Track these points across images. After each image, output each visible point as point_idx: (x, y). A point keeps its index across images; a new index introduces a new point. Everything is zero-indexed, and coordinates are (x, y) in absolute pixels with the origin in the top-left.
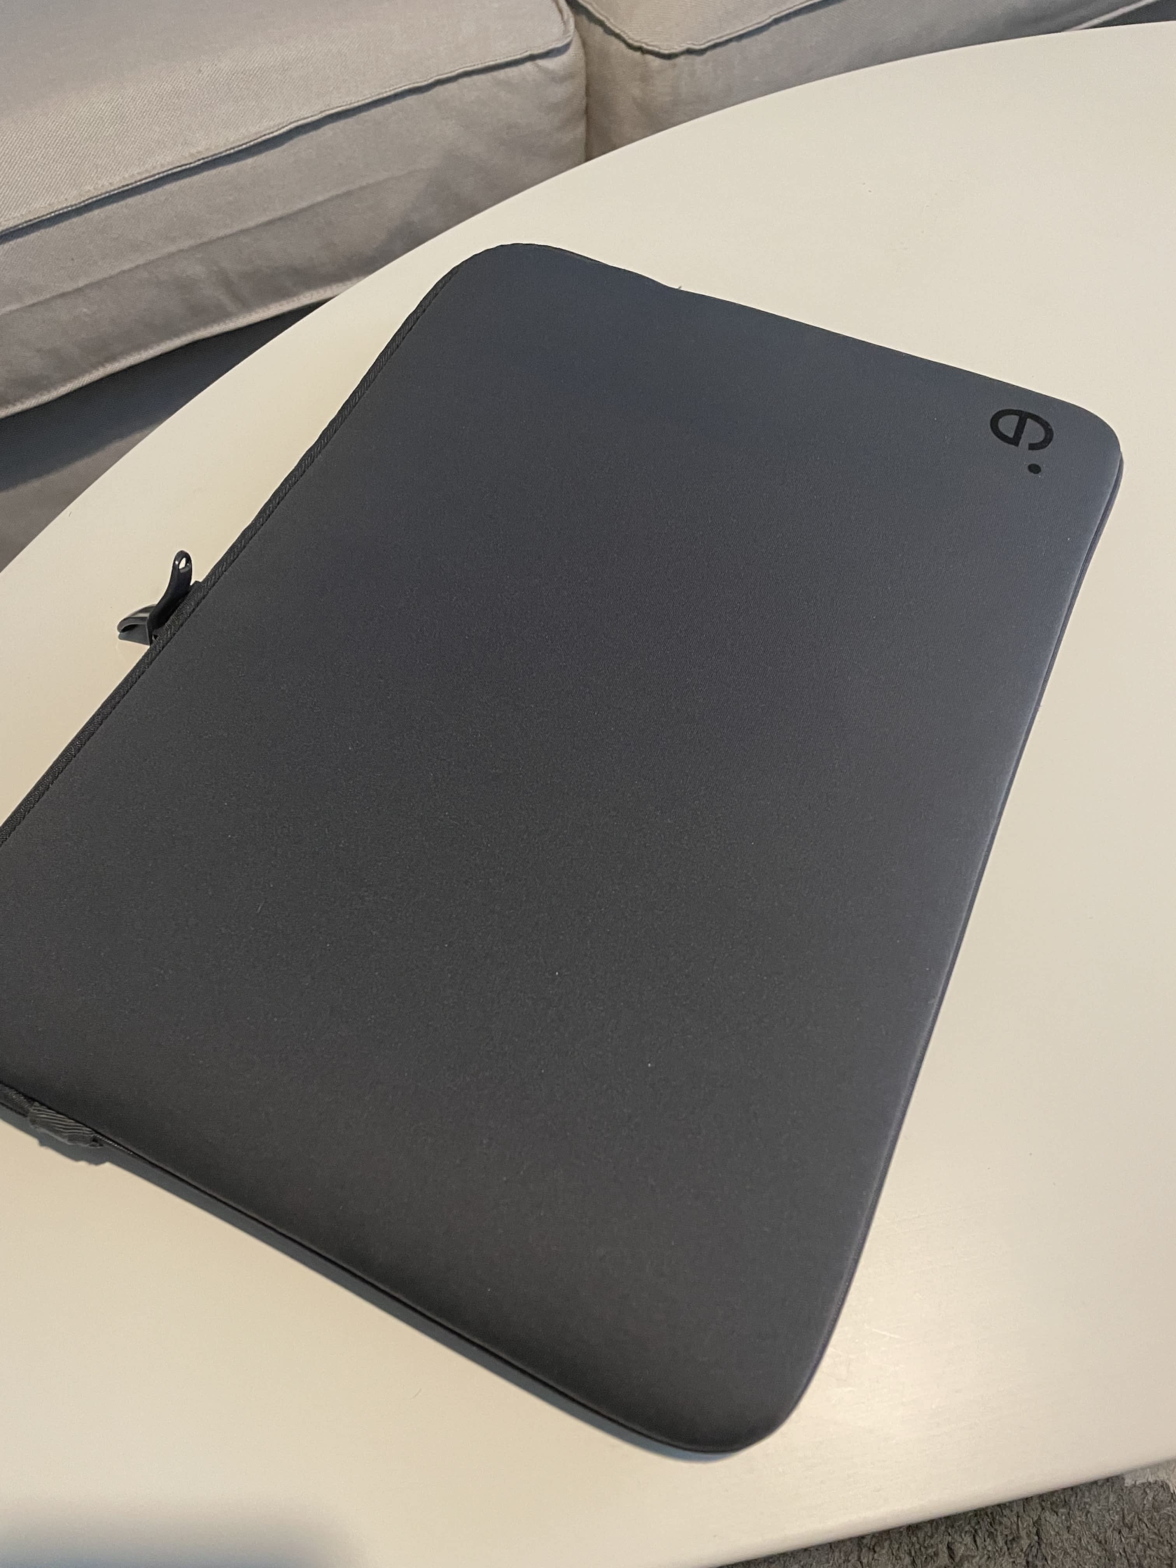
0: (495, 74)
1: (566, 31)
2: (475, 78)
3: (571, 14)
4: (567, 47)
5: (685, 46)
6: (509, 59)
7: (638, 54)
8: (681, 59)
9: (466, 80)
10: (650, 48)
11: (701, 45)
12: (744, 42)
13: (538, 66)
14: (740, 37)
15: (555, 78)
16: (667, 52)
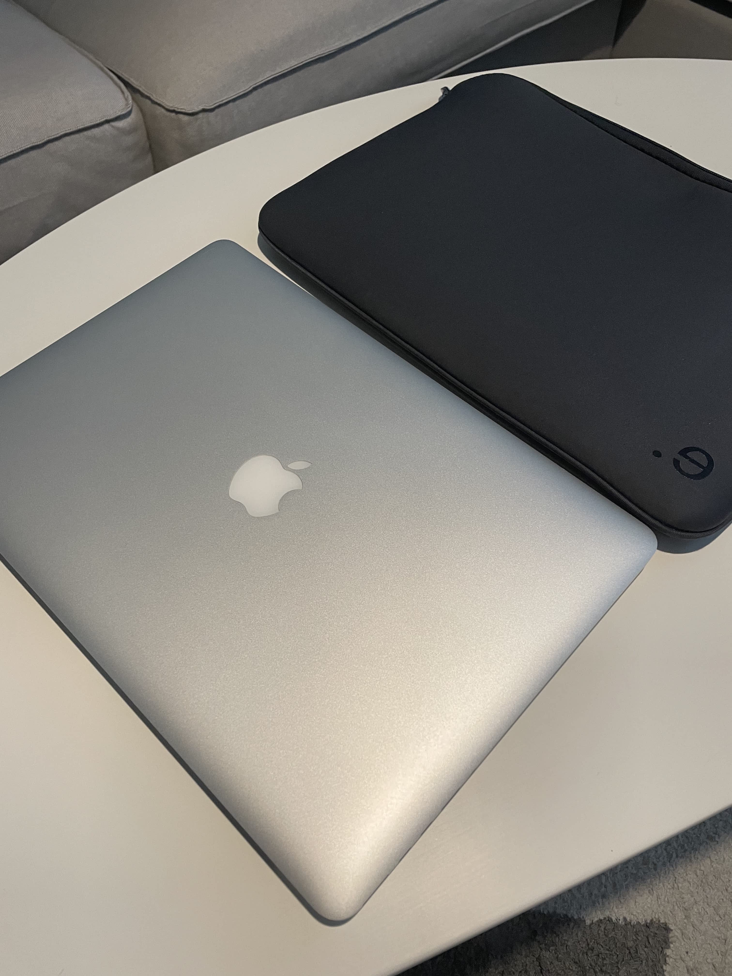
0: (85, 133)
1: (127, 104)
2: (73, 136)
3: (129, 94)
4: (129, 114)
5: (201, 108)
6: (92, 124)
7: (173, 114)
8: (200, 115)
9: (67, 139)
10: (179, 110)
11: (211, 106)
12: (237, 102)
13: (113, 127)
14: (234, 100)
15: (124, 132)
16: (190, 112)
